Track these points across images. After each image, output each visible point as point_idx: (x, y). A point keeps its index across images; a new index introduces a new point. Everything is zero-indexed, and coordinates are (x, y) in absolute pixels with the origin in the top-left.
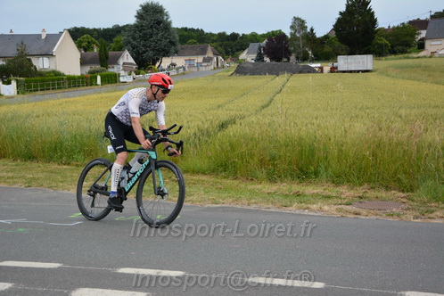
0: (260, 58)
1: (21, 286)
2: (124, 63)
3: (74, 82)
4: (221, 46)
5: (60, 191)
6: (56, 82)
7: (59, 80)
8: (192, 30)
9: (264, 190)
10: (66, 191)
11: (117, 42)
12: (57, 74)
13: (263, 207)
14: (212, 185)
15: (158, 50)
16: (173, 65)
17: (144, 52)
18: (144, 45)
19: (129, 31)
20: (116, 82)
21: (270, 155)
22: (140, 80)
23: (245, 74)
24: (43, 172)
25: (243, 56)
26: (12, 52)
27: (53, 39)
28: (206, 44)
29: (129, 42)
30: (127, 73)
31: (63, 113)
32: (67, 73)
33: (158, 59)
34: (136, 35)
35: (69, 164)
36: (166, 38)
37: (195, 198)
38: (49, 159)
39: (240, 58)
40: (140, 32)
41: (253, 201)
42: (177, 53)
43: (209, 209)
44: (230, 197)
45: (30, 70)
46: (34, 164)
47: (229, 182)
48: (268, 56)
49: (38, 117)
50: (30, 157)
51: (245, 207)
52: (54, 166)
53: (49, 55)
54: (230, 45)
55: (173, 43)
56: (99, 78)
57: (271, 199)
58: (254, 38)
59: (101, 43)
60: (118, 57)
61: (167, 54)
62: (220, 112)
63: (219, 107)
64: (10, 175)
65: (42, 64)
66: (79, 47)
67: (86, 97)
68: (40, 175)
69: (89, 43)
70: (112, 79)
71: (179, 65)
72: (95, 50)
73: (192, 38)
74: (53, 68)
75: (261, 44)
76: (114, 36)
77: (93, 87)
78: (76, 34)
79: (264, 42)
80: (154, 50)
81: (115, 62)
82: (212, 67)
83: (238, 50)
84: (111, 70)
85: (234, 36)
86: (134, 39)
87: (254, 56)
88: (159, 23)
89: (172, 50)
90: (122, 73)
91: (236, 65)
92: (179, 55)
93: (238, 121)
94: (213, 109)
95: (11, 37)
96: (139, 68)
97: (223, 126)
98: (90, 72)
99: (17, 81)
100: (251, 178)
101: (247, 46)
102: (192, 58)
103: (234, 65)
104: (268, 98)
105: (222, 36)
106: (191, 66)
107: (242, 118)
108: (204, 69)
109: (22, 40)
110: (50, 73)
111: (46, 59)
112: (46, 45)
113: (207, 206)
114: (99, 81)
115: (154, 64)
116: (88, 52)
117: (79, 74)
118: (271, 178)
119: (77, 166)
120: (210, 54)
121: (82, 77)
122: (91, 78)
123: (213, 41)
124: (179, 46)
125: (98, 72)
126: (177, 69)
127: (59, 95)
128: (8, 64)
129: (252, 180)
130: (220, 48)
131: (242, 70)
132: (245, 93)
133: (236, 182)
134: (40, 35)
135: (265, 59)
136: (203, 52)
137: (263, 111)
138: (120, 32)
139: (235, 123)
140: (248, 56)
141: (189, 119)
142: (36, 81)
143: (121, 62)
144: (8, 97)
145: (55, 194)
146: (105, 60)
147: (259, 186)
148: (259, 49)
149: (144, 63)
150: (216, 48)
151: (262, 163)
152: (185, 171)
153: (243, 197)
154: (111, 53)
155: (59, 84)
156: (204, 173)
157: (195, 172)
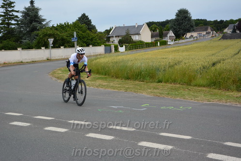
0: (234, 31)
1: (118, 138)
2: (170, 36)
3: (148, 45)
4: (215, 26)
5: (139, 94)
6: (141, 45)
7: (142, 44)
8: (201, 20)
9: (234, 95)
10: (141, 94)
11: (167, 27)
12: (141, 42)
13: (234, 104)
14: (208, 92)
15: (185, 30)
16: (192, 36)
17: (179, 31)
18: (179, 28)
19: (173, 22)
20: (166, 44)
21: (239, 78)
22: (177, 44)
23: (227, 39)
25: (226, 30)
26: (124, 34)
27: (140, 27)
28: (207, 26)
29: (173, 27)
30: (171, 40)
31: (142, 59)
32: (145, 42)
33: (185, 34)
34: (176, 24)
35: (143, 81)
36: (189, 24)
37: (199, 99)
38: (136, 79)
39: (224, 32)
40: (177, 22)
41: (228, 101)
42: (194, 31)
43: (206, 104)
44: (217, 99)
45: (130, 41)
46: (129, 81)
47: (216, 91)
48: (239, 30)
49: (132, 61)
50: (128, 78)
51: (224, 104)
52: (137, 82)
53: (139, 34)
54: (219, 26)
55: (192, 26)
56: (159, 43)
57: (238, 100)
58: (232, 22)
59: (160, 28)
60: (167, 34)
61: (189, 31)
62: (213, 57)
63: (213, 55)
64: (119, 86)
65: (135, 38)
66: (151, 30)
68: (131, 86)
69: (155, 28)
70: (164, 43)
71: (194, 36)
72: (158, 31)
73: (201, 23)
74: (140, 39)
75: (235, 25)
76: (166, 24)
77: (156, 47)
78: (150, 25)
79: (237, 23)
80: (183, 30)
81: (166, 36)
82: (210, 36)
83: (223, 28)
84: (164, 39)
85: (222, 21)
86: (175, 25)
87: (231, 30)
88: (186, 17)
89: (192, 29)
90: (169, 40)
91: (222, 35)
93: (222, 62)
94: (210, 56)
95: (124, 27)
96: (176, 38)
97: (214, 64)
98: (155, 41)
99: (125, 46)
100: (227, 89)
101: (228, 26)
102: (201, 32)
103: (221, 35)
104: (238, 50)
105: (216, 22)
106: (200, 36)
107: (224, 60)
108: (206, 37)
109: (128, 29)
110: (138, 41)
111: (137, 36)
112: (137, 30)
113: (205, 103)
114: (159, 45)
115: (183, 36)
116: (155, 32)
117: (150, 42)
118: (239, 89)
119: (147, 82)
120: (209, 30)
121: (152, 43)
122: (155, 43)
123: (211, 24)
124: (195, 27)
125: (158, 40)
126: (194, 38)
127: (142, 51)
128: (122, 39)
129: (228, 90)
130: (214, 27)
131: (225, 37)
132: (226, 47)
133: (220, 91)
134: (135, 26)
135: (237, 31)
136: (206, 30)
137: (235, 56)
138: (168, 23)
139: (220, 62)
140: (228, 31)
141: (198, 61)
142: (133, 45)
143: (168, 36)
144: (122, 53)
145: (136, 95)
146: (161, 35)
147: (232, 93)
148: (234, 27)
149: (179, 36)
150: (212, 28)
151: (234, 82)
152: (195, 86)
153: (223, 98)
154: (164, 32)
155: (142, 46)
156: (204, 86)
157: (200, 86)
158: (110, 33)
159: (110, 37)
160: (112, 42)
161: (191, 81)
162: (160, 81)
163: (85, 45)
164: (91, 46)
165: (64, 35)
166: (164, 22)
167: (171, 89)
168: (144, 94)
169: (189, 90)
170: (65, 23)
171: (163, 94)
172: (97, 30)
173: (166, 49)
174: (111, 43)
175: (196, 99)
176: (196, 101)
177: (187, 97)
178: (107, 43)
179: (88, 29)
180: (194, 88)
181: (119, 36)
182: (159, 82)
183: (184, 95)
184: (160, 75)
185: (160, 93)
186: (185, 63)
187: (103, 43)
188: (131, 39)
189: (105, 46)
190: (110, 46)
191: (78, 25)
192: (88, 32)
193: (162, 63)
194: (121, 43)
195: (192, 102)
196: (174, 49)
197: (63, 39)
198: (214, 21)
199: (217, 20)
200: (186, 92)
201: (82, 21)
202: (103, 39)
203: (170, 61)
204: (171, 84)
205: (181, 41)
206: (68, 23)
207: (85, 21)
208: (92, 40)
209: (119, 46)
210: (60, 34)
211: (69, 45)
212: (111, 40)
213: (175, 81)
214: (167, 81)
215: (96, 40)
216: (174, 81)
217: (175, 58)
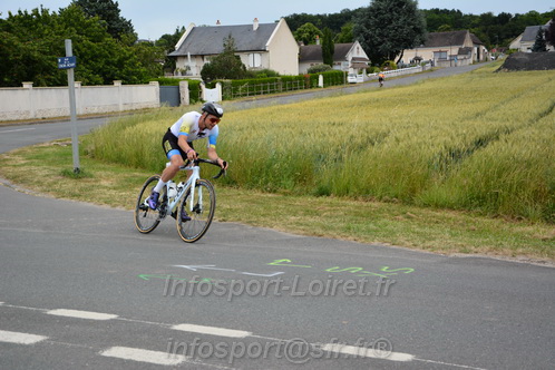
0: (539, 46)
2: (353, 59)
3: (291, 84)
4: (484, 31)
5: (261, 228)
6: (268, 84)
7: (271, 81)
8: (446, 11)
9: (537, 234)
10: (268, 229)
11: (347, 31)
12: (269, 73)
13: (535, 260)
14: (463, 225)
15: (398, 40)
16: (418, 59)
17: (380, 43)
18: (380, 35)
19: (362, 17)
20: (342, 83)
22: (373, 80)
23: (518, 69)
24: (243, 201)
25: (516, 44)
26: (218, 47)
27: (266, 30)
28: (463, 30)
29: (362, 31)
30: (356, 72)
31: (273, 125)
32: (282, 73)
33: (397, 53)
34: (371, 22)
35: (275, 192)
36: (409, 24)
37: (436, 243)
38: (253, 185)
39: (511, 47)
40: (376, 17)
41: (520, 250)
42: (423, 43)
43: (456, 260)
44: (487, 243)
45: (237, 71)
46: (234, 191)
47: (486, 221)
48: (551, 44)
49: (241, 130)
50: (230, 182)
51: (508, 259)
52: (257, 194)
53: (261, 50)
54: (496, 30)
55: (418, 31)
56: (321, 78)
57: (548, 248)
58: (533, 18)
59: (326, 34)
60: (346, 51)
61: (410, 45)
62: (478, 123)
63: (477, 115)
65: (252, 62)
66: (298, 39)
67: (303, 104)
68: (240, 206)
69: (311, 33)
70: (337, 79)
71: (425, 59)
72: (318, 43)
73: (445, 22)
74: (266, 67)
75: (543, 27)
76: (343, 23)
77: (313, 90)
78: (295, 23)
79: (548, 24)
80: (392, 40)
81: (342, 57)
82: (471, 61)
83: (508, 37)
84: (336, 68)
85: (504, 17)
86: (368, 26)
87: (531, 44)
88: (401, 4)
89: (417, 39)
90: (351, 71)
92: (425, 46)
93: (502, 137)
94: (469, 119)
95: (218, 30)
96: (373, 65)
97: (480, 143)
98: (310, 71)
99: (223, 84)
100: (518, 216)
101: (522, 31)
102: (443, 49)
103: (503, 57)
105: (487, 18)
106: (442, 60)
107: (508, 132)
108: (459, 63)
109: (230, 33)
110: (261, 72)
111: (257, 56)
112: (258, 38)
113: (452, 255)
114: (321, 83)
115: (393, 59)
116: (309, 46)
117: (297, 74)
118: (550, 217)
119: (285, 194)
120: (468, 43)
121: (300, 78)
122: (311, 78)
123: (474, 26)
124: (427, 34)
125: (320, 70)
126: (423, 64)
127: (272, 101)
128: (213, 64)
129: (520, 219)
130: (482, 35)
131: (512, 64)
132: (516, 95)
133: (496, 222)
134: (252, 26)
135: (547, 47)
136: (459, 41)
137: (541, 121)
138: (350, 18)
139: (498, 138)
140: (522, 45)
141: (434, 133)
142: (244, 84)
143: (350, 56)
145: (255, 231)
146: (329, 55)
147: (530, 229)
148: (540, 33)
149: (380, 57)
150: (477, 35)
151: (537, 196)
152: (426, 205)
153: (505, 244)
154: (337, 46)
155: (271, 87)
156: (451, 208)
157: (439, 206)
158: (177, 46)
159: (176, 58)
160: (183, 73)
161: (413, 191)
162: (323, 192)
163: (101, 79)
164: (117, 83)
165: (34, 47)
166: (335, 16)
167: (357, 214)
168: (275, 229)
169: (409, 217)
170: (36, 11)
171: (332, 228)
172: (135, 36)
173: (344, 98)
174: (180, 76)
175: (428, 244)
176: (427, 251)
177: (402, 239)
178: (168, 77)
179: (110, 30)
180: (424, 211)
181: (202, 56)
182: (322, 195)
183: (392, 233)
184: (325, 174)
185: (323, 227)
186: (397, 140)
187: (156, 75)
188: (241, 64)
189: (161, 83)
190: (175, 83)
191: (77, 19)
192: (109, 39)
193: (331, 139)
194: (210, 75)
195: (416, 254)
196: (366, 96)
197: (29, 61)
198: (484, 16)
199: (490, 14)
200: (400, 225)
201: (90, 7)
202: (156, 61)
203: (354, 131)
204: (356, 199)
205: (385, 74)
206: (45, 12)
207: (100, 7)
208: (120, 64)
209: (203, 86)
210: (21, 45)
211: (49, 80)
212: (180, 65)
213: (368, 192)
214: (344, 192)
215: (133, 64)
216: (366, 193)
217: (367, 125)
